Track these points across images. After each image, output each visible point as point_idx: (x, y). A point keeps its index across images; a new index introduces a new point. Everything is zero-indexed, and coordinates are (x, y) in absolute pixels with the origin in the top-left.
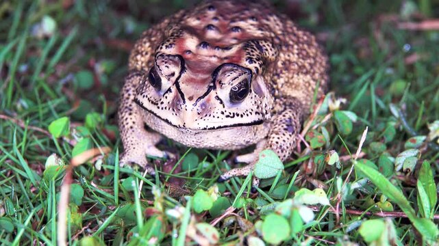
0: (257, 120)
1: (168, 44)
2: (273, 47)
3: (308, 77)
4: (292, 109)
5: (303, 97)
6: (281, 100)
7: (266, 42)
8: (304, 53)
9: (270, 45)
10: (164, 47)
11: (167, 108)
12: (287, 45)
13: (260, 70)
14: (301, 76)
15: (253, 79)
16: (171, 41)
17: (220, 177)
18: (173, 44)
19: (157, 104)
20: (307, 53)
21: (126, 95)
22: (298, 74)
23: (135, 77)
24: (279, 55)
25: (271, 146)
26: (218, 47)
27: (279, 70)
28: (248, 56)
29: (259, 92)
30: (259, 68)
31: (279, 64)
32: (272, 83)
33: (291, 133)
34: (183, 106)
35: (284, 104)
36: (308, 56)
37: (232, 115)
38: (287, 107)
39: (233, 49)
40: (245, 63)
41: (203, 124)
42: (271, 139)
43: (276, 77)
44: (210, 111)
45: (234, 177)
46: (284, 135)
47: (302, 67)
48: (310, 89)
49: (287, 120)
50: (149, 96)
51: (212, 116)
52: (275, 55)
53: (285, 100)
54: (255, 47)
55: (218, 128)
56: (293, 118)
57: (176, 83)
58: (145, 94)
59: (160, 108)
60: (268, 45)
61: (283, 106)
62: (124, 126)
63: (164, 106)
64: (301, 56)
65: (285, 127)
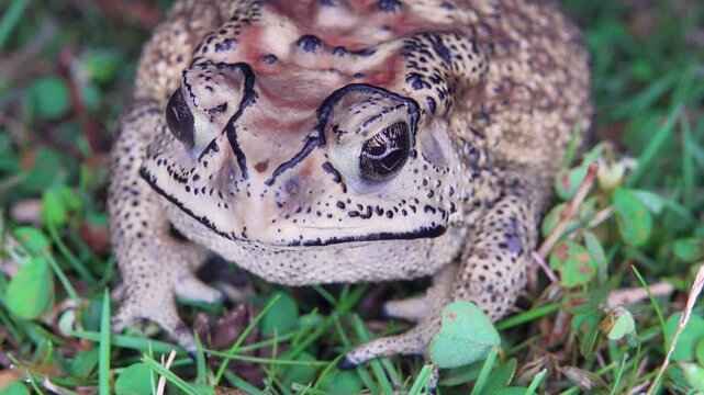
0: (428, 225)
1: (221, 39)
2: (475, 50)
3: (555, 116)
4: (518, 195)
5: (544, 163)
6: (494, 174)
7: (458, 39)
8: (543, 58)
9: (469, 46)
10: (211, 47)
11: (207, 191)
12: (507, 42)
13: (441, 105)
14: (538, 115)
15: (420, 126)
16: (231, 32)
17: (344, 359)
18: (234, 40)
19: (185, 181)
20: (550, 58)
21: (124, 161)
22: (530, 112)
23: (148, 116)
24: (487, 69)
25: (467, 286)
26: (341, 50)
27: (488, 105)
28: (414, 70)
29: (436, 159)
30: (437, 99)
31: (490, 90)
32: (471, 136)
33: (515, 255)
34: (242, 186)
35: (501, 183)
36: (552, 65)
37: (365, 212)
38: (507, 190)
39: (377, 54)
40: (405, 88)
41: (290, 231)
42: (468, 269)
43: (481, 122)
44: (311, 200)
45: (379, 358)
46: (499, 258)
47: (538, 94)
48: (559, 143)
49: (507, 221)
50: (170, 162)
51: (314, 212)
52: (479, 71)
53: (502, 174)
54: (430, 50)
55: (328, 243)
56: (519, 217)
57: (230, 130)
58: (162, 157)
59: (192, 190)
60: (463, 46)
61: (498, 189)
62: (122, 233)
63: (199, 184)
64: (536, 65)
65: (502, 239)
